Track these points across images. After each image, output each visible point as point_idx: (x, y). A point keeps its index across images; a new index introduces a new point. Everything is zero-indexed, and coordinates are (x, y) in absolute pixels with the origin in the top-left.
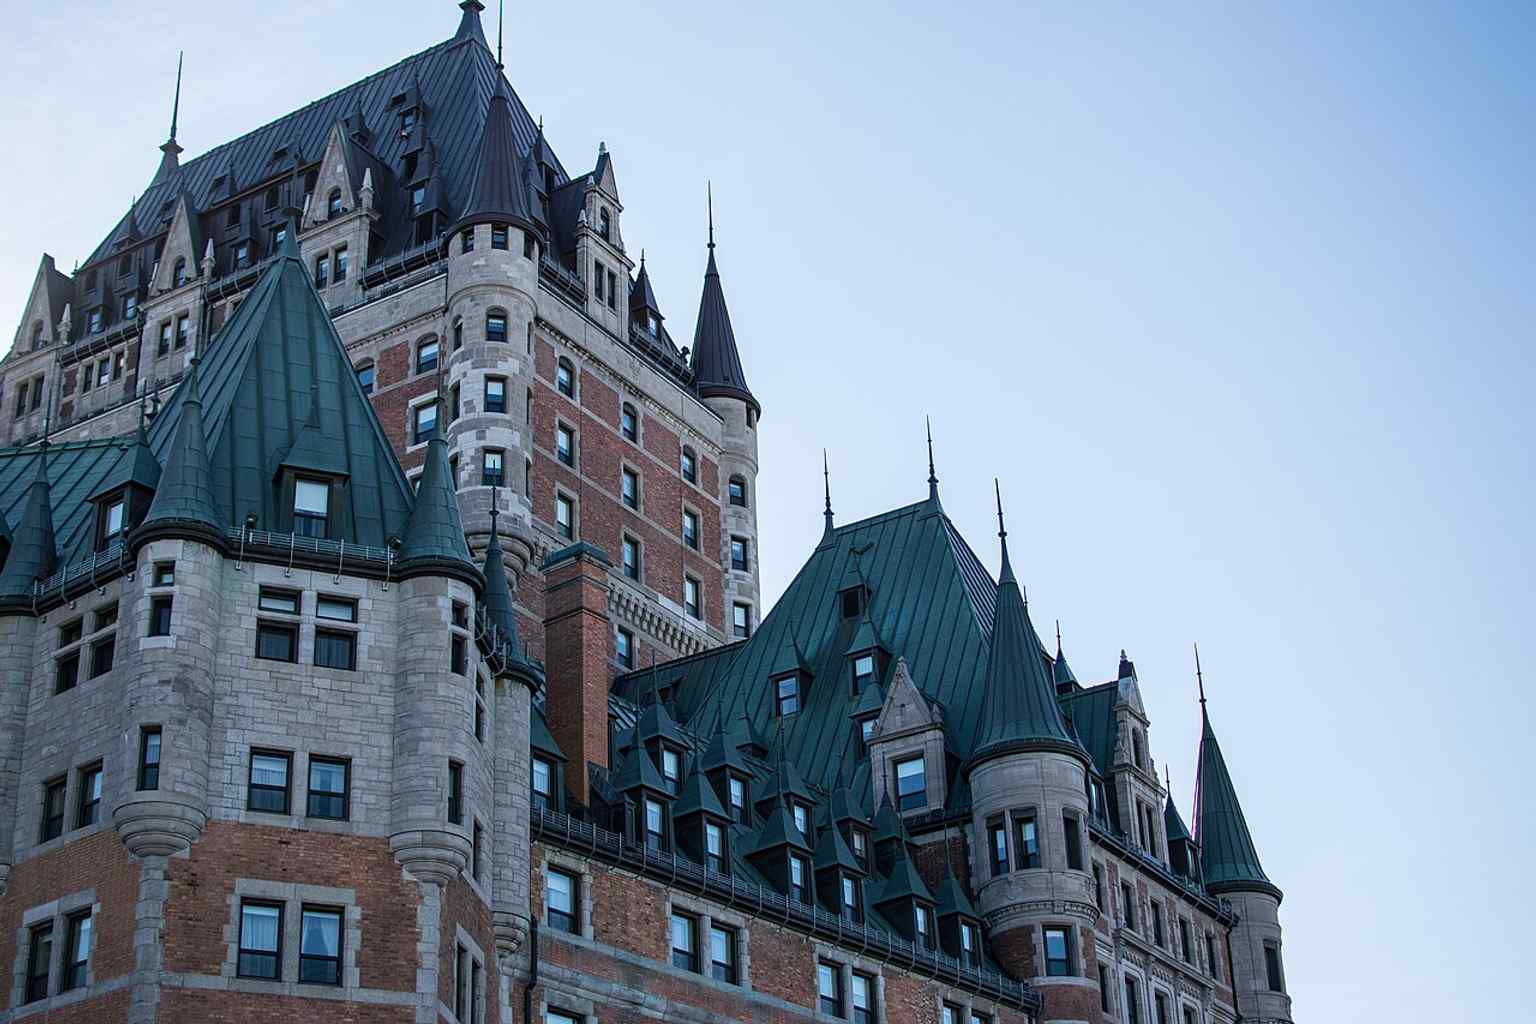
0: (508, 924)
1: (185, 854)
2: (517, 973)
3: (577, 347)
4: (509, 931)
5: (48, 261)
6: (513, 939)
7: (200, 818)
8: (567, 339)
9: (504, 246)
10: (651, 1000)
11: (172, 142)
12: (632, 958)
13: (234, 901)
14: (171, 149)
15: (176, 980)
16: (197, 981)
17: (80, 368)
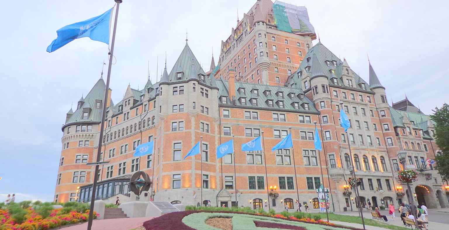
0: (214, 118)
1: (166, 119)
2: (218, 124)
3: (275, 34)
4: (215, 119)
5: (222, 41)
6: (216, 120)
7: (167, 115)
8: (273, 34)
9: (264, 25)
10: (241, 124)
11: (238, 20)
12: (237, 119)
13: (171, 123)
14: (238, 21)
15: (165, 133)
16: (167, 132)
17: (227, 53)
